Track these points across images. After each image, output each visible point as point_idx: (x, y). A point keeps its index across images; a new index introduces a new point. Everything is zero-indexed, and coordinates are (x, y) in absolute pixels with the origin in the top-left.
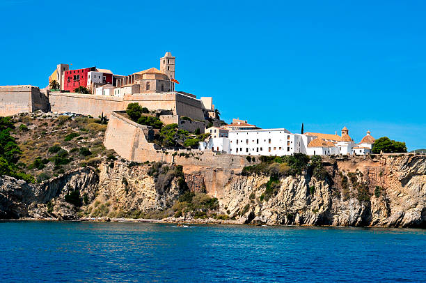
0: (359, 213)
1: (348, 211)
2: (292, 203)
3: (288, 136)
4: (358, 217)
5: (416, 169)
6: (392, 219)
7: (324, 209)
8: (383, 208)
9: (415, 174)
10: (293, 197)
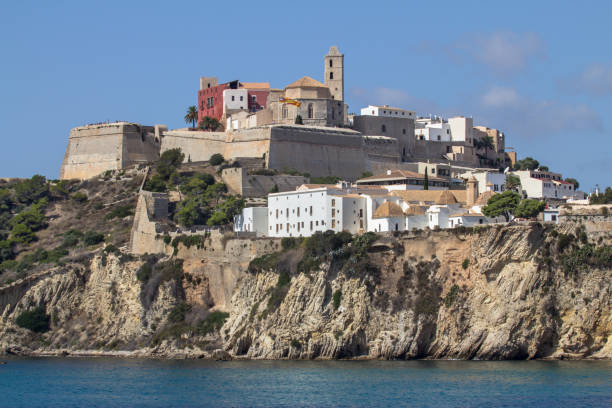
0: (414, 335)
1: (395, 331)
2: (300, 321)
3: (333, 201)
4: (411, 342)
5: (510, 250)
6: (466, 344)
7: (352, 329)
8: (453, 325)
9: (509, 260)
10: (302, 310)
